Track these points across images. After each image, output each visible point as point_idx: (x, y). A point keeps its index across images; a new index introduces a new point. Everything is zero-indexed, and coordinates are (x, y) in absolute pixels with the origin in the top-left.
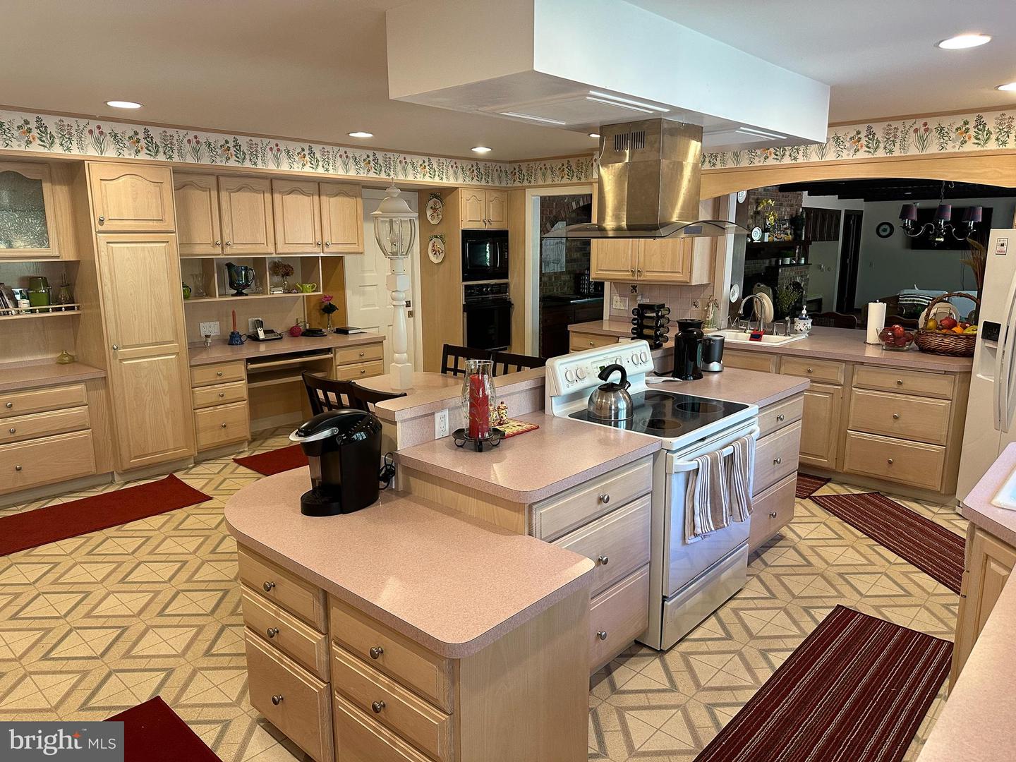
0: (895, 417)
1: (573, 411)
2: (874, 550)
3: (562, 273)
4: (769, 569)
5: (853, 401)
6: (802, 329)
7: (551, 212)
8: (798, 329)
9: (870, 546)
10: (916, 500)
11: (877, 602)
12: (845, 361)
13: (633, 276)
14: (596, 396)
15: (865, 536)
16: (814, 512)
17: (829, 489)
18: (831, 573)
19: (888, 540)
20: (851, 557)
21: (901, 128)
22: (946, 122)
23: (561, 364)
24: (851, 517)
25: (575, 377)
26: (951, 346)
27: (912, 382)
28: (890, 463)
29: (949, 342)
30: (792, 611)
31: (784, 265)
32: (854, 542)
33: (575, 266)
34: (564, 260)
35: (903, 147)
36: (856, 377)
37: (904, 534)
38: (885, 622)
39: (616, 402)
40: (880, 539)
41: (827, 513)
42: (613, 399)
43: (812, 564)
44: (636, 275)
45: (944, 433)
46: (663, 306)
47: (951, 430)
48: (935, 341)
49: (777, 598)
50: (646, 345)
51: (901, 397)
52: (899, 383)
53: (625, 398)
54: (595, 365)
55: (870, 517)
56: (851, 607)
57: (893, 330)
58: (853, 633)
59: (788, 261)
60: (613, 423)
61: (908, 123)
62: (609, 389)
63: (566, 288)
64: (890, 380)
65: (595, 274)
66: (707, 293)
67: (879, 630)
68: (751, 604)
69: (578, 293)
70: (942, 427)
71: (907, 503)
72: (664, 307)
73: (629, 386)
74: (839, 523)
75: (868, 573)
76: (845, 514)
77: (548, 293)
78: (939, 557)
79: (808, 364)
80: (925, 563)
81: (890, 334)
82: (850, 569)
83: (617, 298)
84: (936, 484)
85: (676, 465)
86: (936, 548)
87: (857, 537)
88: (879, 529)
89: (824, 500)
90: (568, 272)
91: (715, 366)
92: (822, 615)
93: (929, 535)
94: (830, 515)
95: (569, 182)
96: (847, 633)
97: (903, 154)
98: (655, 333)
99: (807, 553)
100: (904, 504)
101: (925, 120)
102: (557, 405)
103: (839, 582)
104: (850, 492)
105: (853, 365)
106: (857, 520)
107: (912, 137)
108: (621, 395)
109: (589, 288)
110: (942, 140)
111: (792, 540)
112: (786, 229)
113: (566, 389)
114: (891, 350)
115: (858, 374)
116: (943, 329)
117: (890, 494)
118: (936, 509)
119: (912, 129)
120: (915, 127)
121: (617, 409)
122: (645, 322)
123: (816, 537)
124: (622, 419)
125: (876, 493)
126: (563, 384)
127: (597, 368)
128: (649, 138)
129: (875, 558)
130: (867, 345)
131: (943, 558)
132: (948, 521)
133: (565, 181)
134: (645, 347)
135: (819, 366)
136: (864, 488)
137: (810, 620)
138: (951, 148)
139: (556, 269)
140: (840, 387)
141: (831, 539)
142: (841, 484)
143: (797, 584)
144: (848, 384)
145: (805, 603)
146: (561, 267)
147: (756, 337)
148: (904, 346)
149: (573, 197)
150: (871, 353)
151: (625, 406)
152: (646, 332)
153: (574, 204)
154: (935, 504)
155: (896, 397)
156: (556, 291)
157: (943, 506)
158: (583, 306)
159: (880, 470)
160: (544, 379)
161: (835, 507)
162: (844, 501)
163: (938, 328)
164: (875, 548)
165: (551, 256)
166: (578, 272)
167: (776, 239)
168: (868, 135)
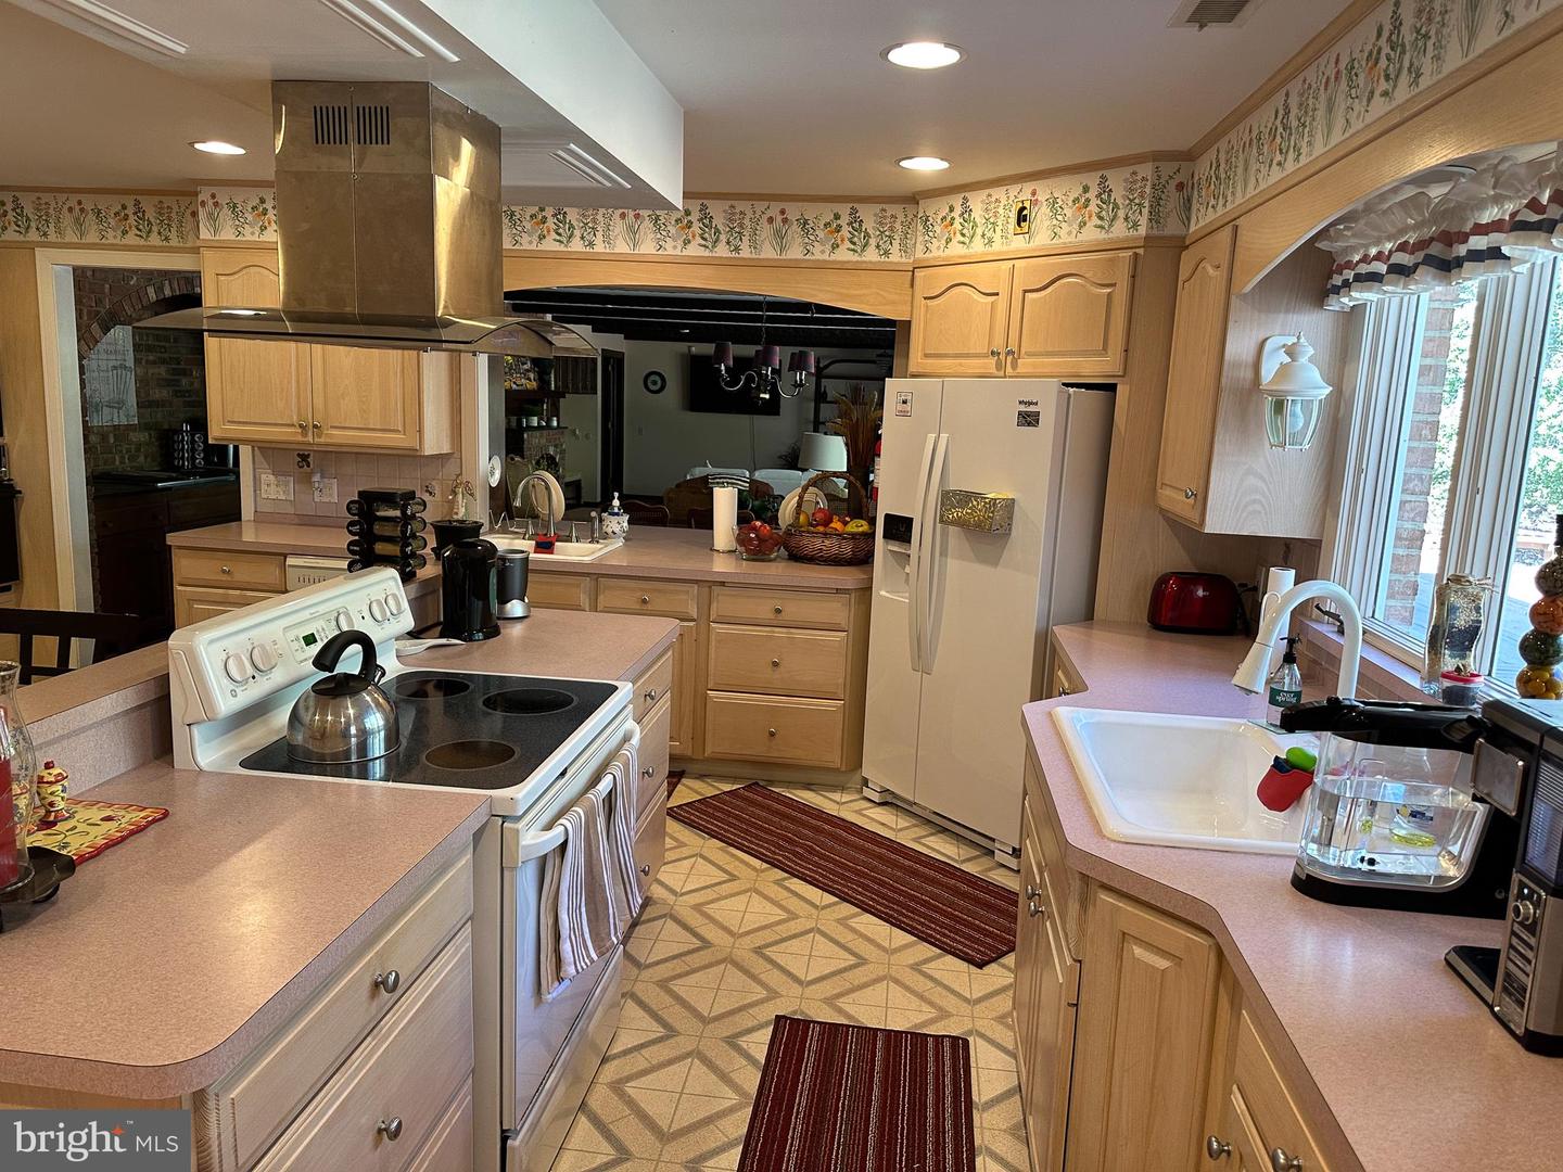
0: (775, 664)
1: (246, 749)
2: (787, 889)
3: (129, 427)
4: (646, 974)
5: (713, 643)
6: (617, 530)
7: (99, 302)
8: (609, 530)
9: (778, 883)
10: (808, 786)
11: (828, 989)
12: (696, 582)
13: (305, 434)
14: (307, 709)
15: (765, 865)
16: (681, 838)
17: (688, 791)
18: (744, 949)
19: (800, 866)
20: (758, 912)
21: (749, 214)
22: (810, 211)
23: (212, 642)
24: (735, 835)
25: (250, 671)
26: (835, 551)
27: (796, 609)
28: (772, 734)
29: (830, 546)
30: (710, 1054)
31: (530, 428)
32: (756, 880)
33: (159, 415)
34: (132, 400)
35: (754, 245)
36: (714, 606)
37: (815, 850)
38: (854, 1027)
39: (360, 718)
40: (788, 866)
41: (696, 834)
42: (351, 711)
43: (709, 942)
44: (310, 434)
45: (841, 681)
46: (411, 495)
47: (848, 677)
48: (815, 544)
49: (679, 1034)
50: (394, 578)
51: (780, 633)
52: (778, 611)
53: (378, 704)
54: (291, 635)
55: (761, 828)
56: (795, 1012)
57: (754, 529)
58: (819, 1065)
59: (535, 421)
60: (354, 767)
61: (760, 206)
62: (336, 689)
63: (142, 459)
64: (763, 608)
65: (217, 431)
66: (451, 469)
67: (851, 1047)
68: (639, 1062)
69: (168, 464)
70: (835, 672)
71: (798, 792)
72: (414, 498)
73: (383, 674)
74: (721, 849)
75: (795, 936)
76: (725, 831)
77: (102, 468)
78: (874, 880)
79: (642, 590)
80: (860, 893)
81: (753, 535)
82: (768, 936)
83: (267, 477)
84: (834, 758)
85: (523, 846)
86: (865, 865)
87: (754, 869)
88: (780, 847)
89: (688, 812)
90: (144, 426)
91: (516, 608)
92: (759, 1044)
93: (846, 843)
94: (704, 838)
95: (142, 242)
96: (810, 1070)
97: (754, 256)
98: (403, 551)
99: (695, 920)
100: (794, 795)
101: (782, 205)
102: (207, 742)
103: (759, 965)
104: (719, 789)
105: (710, 587)
106: (746, 840)
107: (766, 231)
108: (368, 698)
109: (194, 458)
110: (807, 240)
111: (665, 903)
112: (528, 371)
113: (227, 703)
114: (754, 560)
115: (718, 602)
116: (817, 525)
117: (772, 783)
118: (836, 796)
119: (765, 217)
120: (769, 213)
121: (364, 734)
122: (377, 529)
123: (697, 886)
124: (377, 755)
125: (754, 784)
126: (223, 693)
127: (297, 639)
128: (400, 123)
129: (794, 904)
130: (715, 554)
131: (880, 879)
132: (859, 812)
133: (131, 239)
134: (392, 583)
135: (659, 591)
136: (734, 779)
137: (744, 1063)
138: (820, 253)
139: (116, 419)
140: (692, 624)
141: (720, 883)
142: (701, 777)
143: (700, 990)
144: (705, 617)
145: (725, 1029)
146: (127, 416)
147: (545, 546)
148: (771, 552)
149: (150, 276)
150: (722, 566)
151: (381, 723)
152: (381, 548)
153: (151, 291)
154: (834, 788)
155: (774, 632)
156: (119, 464)
157: (843, 788)
158: (185, 493)
159: (758, 749)
160: (163, 682)
161: (707, 822)
162: (716, 808)
163: (812, 525)
164: (786, 883)
165: (103, 391)
166: (166, 427)
167: (514, 386)
168: (702, 219)
